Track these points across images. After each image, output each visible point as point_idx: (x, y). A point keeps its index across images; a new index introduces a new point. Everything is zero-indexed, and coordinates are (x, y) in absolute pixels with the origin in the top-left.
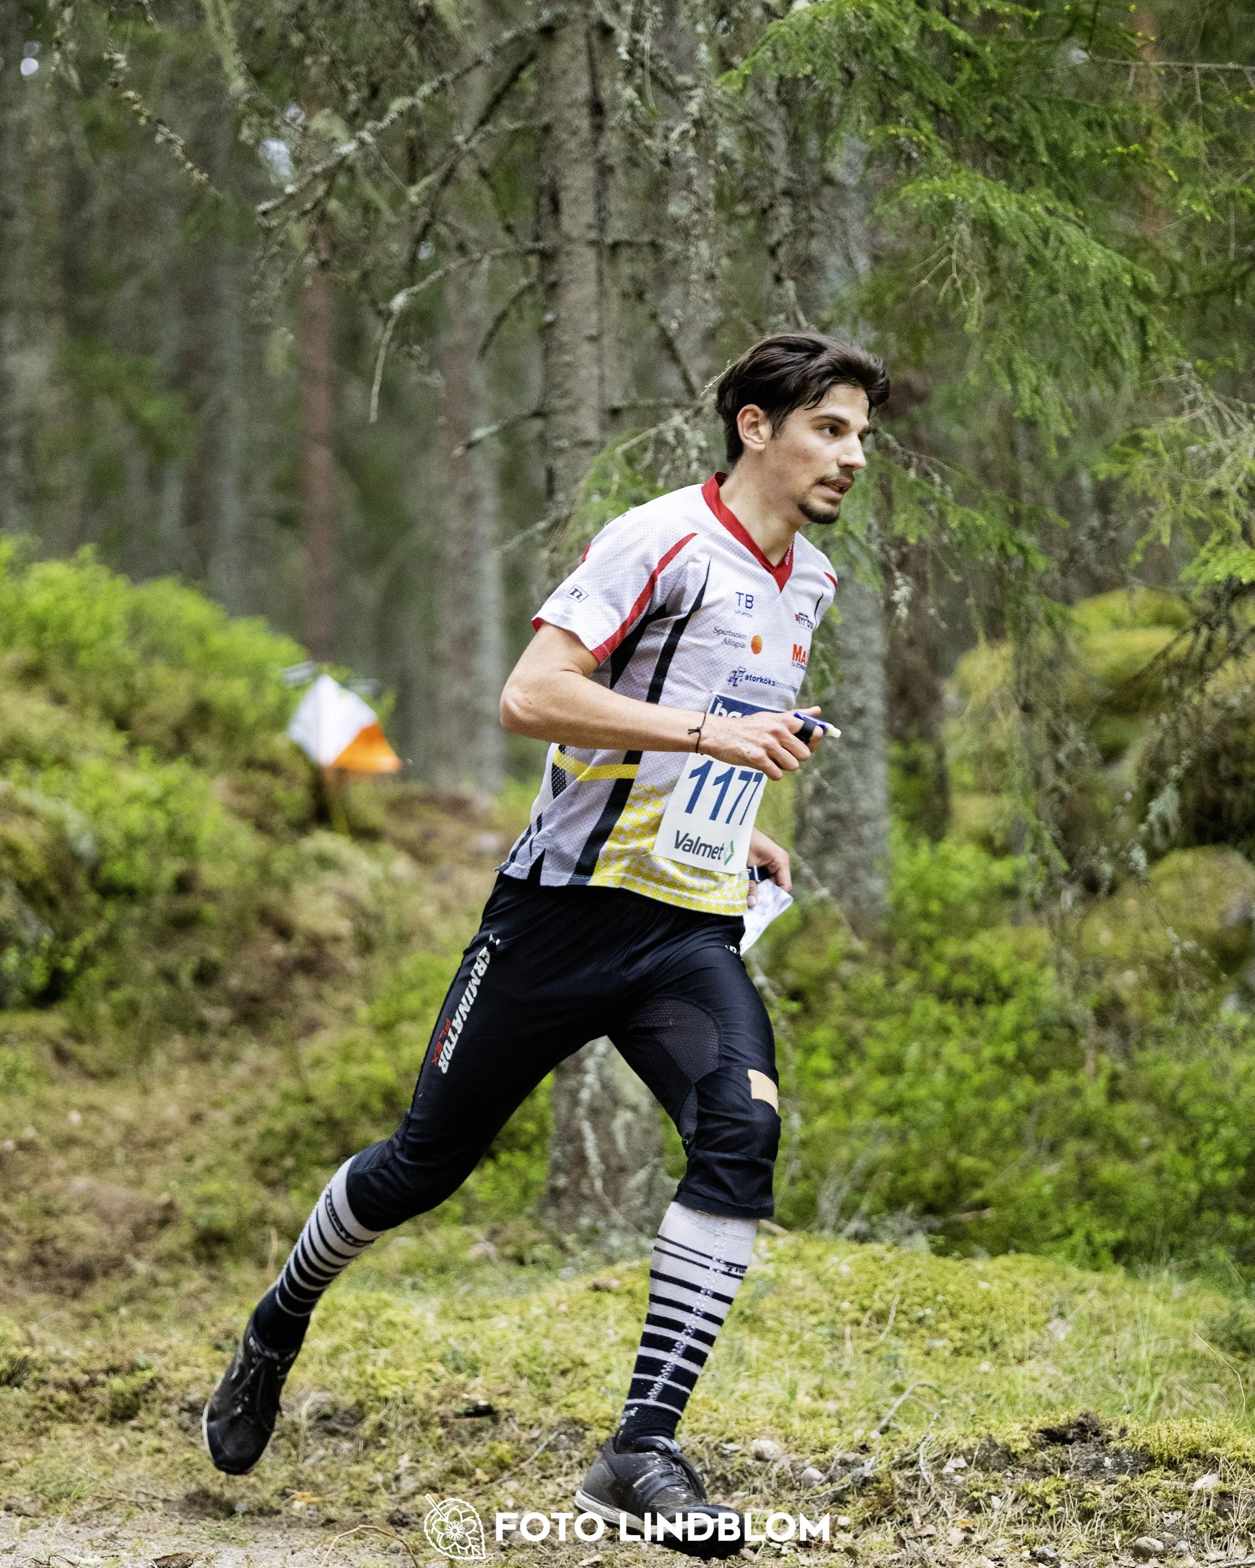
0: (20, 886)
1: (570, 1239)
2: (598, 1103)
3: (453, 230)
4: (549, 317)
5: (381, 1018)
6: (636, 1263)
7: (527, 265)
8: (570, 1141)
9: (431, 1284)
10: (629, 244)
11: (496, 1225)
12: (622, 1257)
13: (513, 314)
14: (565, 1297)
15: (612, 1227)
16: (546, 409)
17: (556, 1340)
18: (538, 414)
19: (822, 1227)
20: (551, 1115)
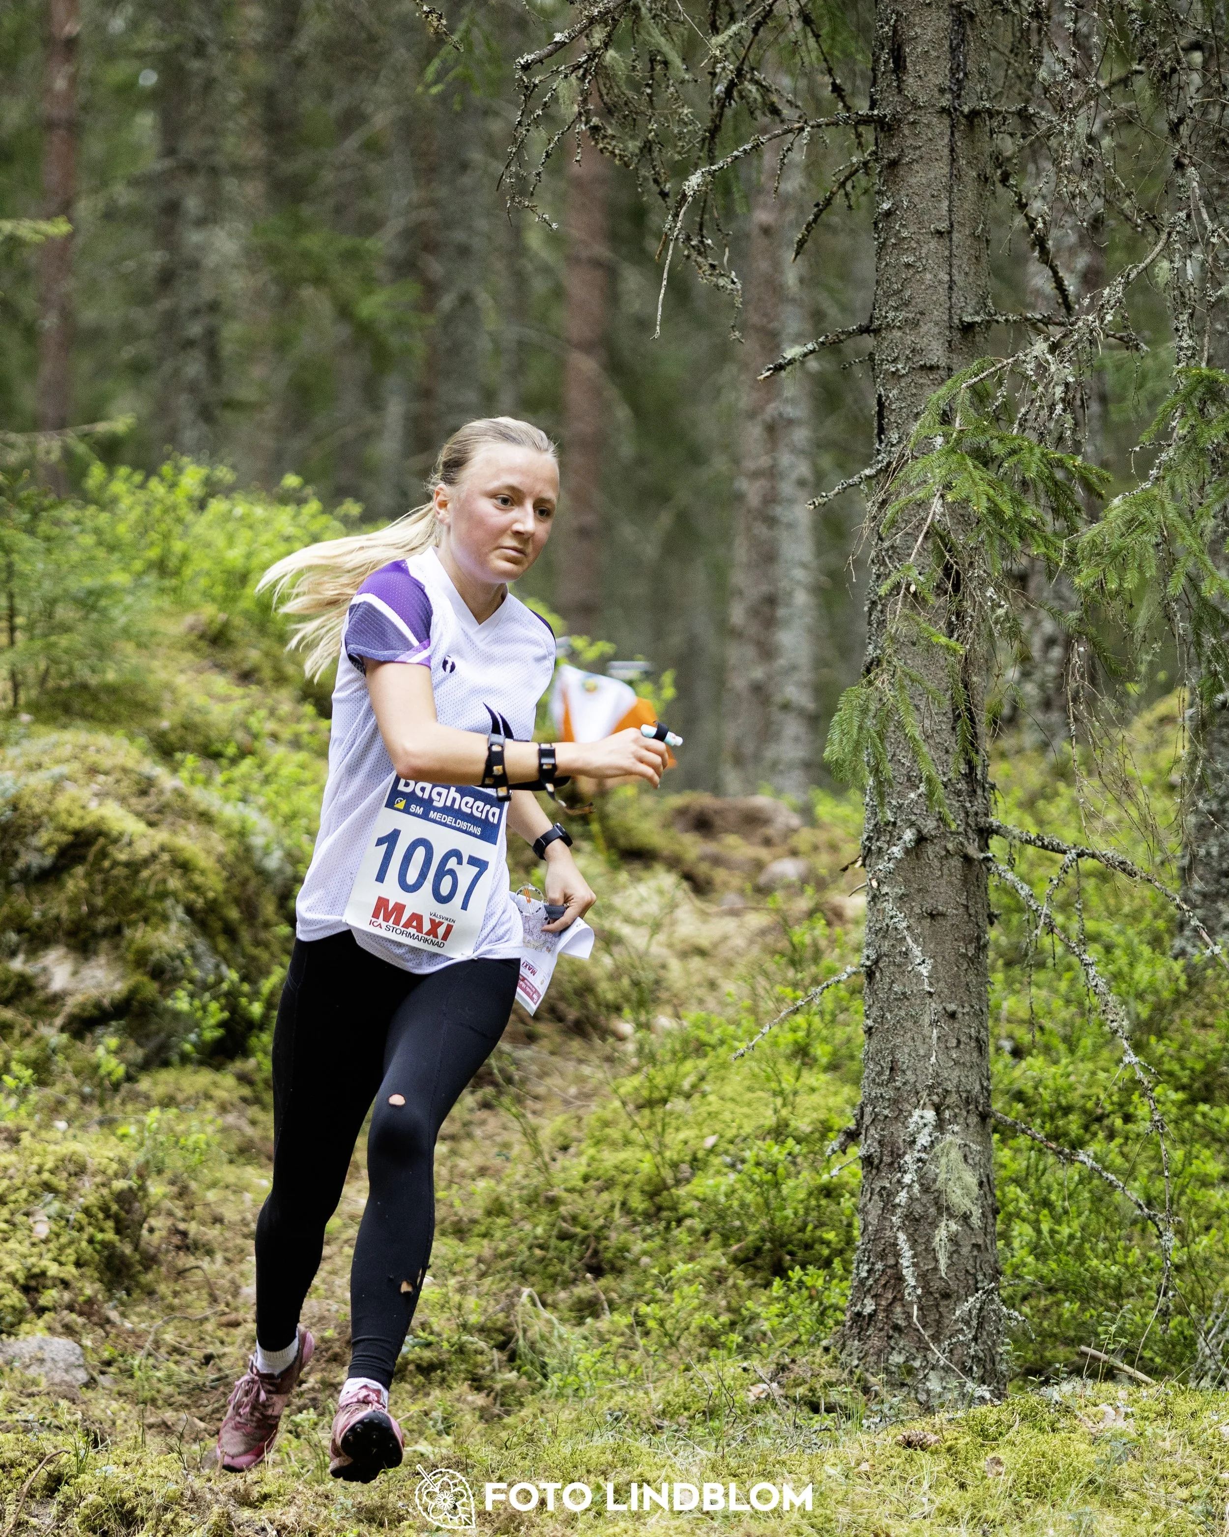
0: (190, 910)
1: (876, 1381)
2: (918, 1209)
3: (765, 90)
4: (886, 206)
5: (645, 1093)
6: (960, 1414)
7: (859, 136)
8: (882, 1256)
9: (699, 1431)
10: (991, 114)
11: (787, 1360)
12: (942, 1405)
13: (839, 200)
14: (867, 1454)
15: (933, 1369)
16: (877, 323)
17: (853, 1506)
18: (864, 330)
19: (1199, 1378)
20: (858, 1222)
